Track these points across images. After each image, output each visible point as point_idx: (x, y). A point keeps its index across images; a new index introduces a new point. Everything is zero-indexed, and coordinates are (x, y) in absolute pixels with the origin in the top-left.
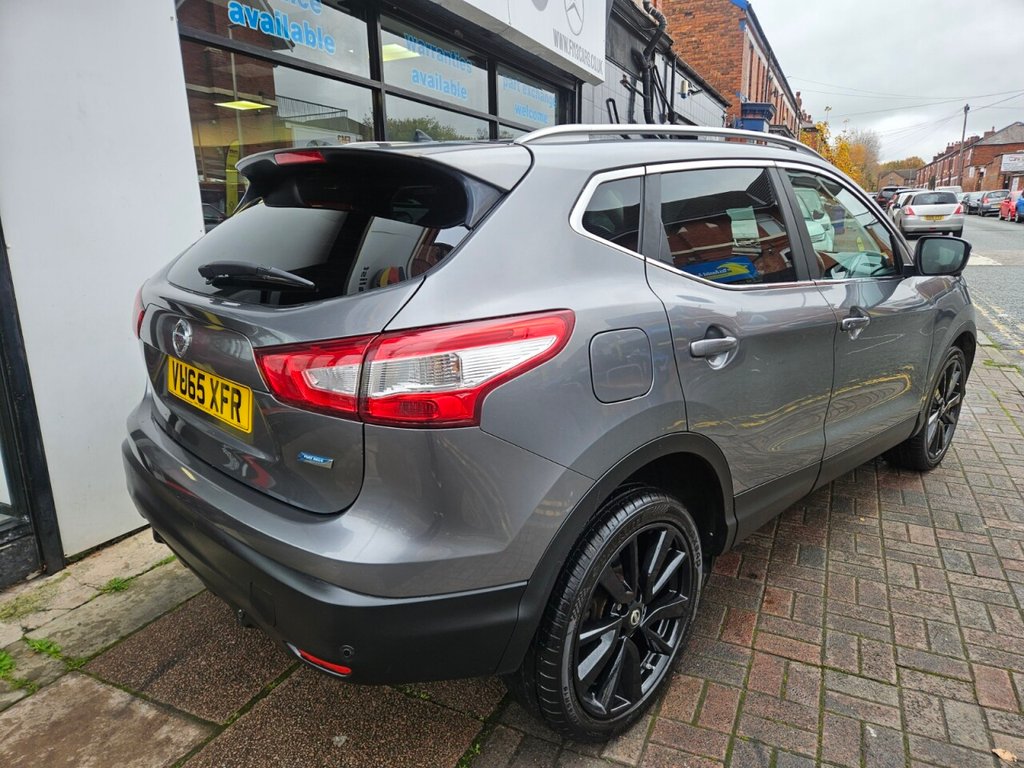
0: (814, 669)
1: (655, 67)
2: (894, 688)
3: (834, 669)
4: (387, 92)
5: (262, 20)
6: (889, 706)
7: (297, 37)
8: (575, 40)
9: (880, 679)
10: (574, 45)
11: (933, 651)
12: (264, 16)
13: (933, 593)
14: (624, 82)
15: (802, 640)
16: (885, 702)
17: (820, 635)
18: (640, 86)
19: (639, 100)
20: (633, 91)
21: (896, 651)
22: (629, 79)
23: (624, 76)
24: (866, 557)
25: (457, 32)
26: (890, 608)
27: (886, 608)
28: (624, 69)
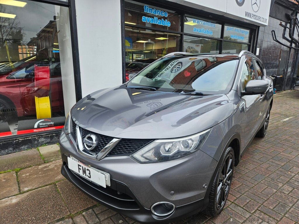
0: (229, 202)
1: (297, 18)
2: (250, 214)
3: (235, 204)
4: (184, 35)
5: (151, 20)
6: (244, 217)
7: (160, 23)
8: (255, 14)
9: (248, 210)
10: (254, 15)
11: (274, 210)
12: (151, 19)
13: (292, 197)
14: (281, 25)
15: (232, 195)
16: (244, 216)
17: (239, 196)
18: (288, 25)
19: (288, 30)
20: (285, 28)
21: (260, 206)
22: (284, 23)
23: (281, 22)
24: (278, 182)
25: (210, 16)
26: (271, 196)
27: (270, 196)
28: (281, 20)
